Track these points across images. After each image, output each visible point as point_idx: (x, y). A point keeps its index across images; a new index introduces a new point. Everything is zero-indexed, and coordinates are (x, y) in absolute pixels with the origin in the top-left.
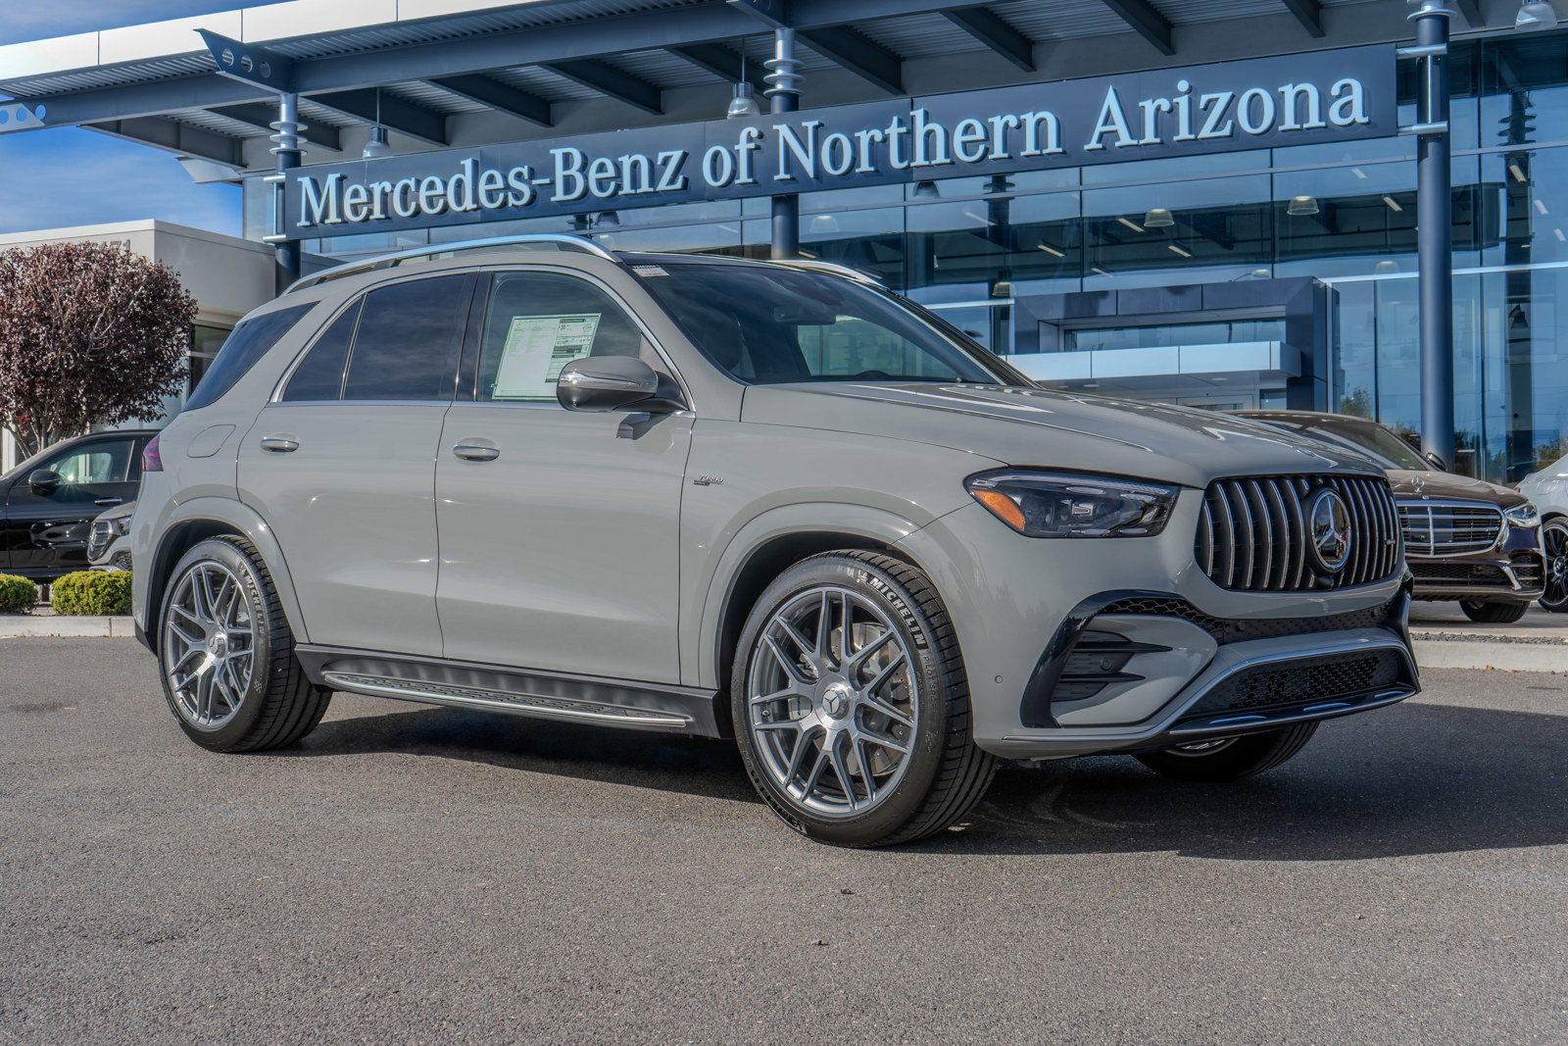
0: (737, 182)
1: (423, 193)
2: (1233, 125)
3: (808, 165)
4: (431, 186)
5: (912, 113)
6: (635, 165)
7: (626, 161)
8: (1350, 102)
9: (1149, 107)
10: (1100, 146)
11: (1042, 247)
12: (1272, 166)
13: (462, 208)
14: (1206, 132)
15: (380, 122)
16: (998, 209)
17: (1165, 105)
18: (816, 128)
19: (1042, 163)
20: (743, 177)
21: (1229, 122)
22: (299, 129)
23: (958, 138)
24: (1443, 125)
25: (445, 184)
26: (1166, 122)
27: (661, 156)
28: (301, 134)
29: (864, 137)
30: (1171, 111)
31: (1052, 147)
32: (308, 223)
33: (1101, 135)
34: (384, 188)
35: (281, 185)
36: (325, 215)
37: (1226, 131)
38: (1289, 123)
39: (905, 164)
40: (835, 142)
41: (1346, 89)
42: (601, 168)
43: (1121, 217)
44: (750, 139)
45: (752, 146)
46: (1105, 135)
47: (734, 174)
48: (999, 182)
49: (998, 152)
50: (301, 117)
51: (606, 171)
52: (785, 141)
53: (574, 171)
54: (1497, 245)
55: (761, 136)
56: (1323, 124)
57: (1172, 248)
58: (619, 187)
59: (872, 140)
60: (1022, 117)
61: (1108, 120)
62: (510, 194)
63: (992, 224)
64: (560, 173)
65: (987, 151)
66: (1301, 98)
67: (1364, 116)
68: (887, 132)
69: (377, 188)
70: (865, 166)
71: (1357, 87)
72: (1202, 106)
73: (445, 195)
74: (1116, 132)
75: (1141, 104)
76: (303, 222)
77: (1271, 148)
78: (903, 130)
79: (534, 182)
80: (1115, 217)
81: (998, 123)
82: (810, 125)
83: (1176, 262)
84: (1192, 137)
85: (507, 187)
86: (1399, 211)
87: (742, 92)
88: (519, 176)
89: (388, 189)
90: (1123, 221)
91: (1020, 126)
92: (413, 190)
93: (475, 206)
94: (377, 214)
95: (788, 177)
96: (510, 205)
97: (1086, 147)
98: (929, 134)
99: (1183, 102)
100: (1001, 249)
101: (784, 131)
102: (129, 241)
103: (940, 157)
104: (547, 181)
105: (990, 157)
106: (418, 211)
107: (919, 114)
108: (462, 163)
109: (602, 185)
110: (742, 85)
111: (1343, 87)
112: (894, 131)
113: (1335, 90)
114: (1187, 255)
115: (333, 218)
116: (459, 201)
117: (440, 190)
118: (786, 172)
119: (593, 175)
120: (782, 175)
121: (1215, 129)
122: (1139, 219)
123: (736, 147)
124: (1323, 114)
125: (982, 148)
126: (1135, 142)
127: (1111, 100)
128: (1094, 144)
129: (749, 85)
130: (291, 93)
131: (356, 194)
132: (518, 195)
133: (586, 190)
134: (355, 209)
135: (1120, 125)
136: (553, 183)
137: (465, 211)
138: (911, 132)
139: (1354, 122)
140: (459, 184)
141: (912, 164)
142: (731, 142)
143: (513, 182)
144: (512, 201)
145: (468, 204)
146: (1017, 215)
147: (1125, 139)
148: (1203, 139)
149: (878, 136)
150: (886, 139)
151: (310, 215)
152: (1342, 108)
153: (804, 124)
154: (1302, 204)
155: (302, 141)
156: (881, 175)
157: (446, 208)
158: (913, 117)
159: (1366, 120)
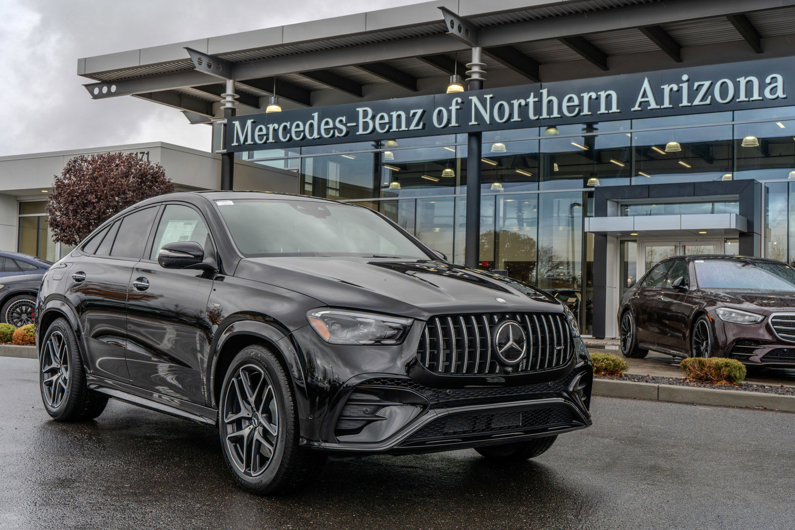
0: (450, 125)
1: (294, 130)
2: (712, 98)
3: (487, 118)
4: (298, 126)
5: (541, 91)
6: (399, 116)
7: (394, 115)
8: (776, 87)
9: (666, 88)
10: (640, 109)
11: (612, 161)
12: (733, 121)
13: (312, 138)
14: (697, 102)
15: (276, 94)
16: (589, 141)
17: (675, 87)
18: (491, 98)
19: (609, 117)
20: (454, 123)
21: (710, 97)
22: (235, 97)
23: (565, 104)
25: (304, 125)
26: (676, 96)
27: (412, 112)
28: (235, 99)
29: (516, 103)
30: (678, 91)
31: (614, 109)
32: (237, 144)
33: (641, 103)
34: (274, 127)
35: (225, 125)
36: (246, 140)
37: (708, 101)
38: (742, 97)
39: (537, 117)
40: (501, 105)
41: (774, 80)
42: (382, 118)
43: (653, 146)
44: (457, 103)
45: (458, 107)
46: (642, 103)
47: (449, 121)
48: (590, 127)
49: (586, 111)
50: (237, 91)
51: (384, 120)
52: (475, 105)
53: (368, 119)
55: (462, 103)
56: (761, 98)
57: (681, 163)
58: (390, 127)
59: (520, 105)
60: (599, 93)
61: (644, 95)
62: (336, 131)
63: (586, 149)
64: (361, 120)
65: (580, 111)
66: (749, 84)
67: (784, 94)
68: (528, 100)
69: (271, 127)
70: (516, 118)
71: (780, 78)
72: (695, 88)
73: (304, 131)
74: (648, 101)
75: (662, 87)
76: (235, 144)
77: (733, 111)
78: (536, 99)
79: (349, 125)
80: (650, 146)
81: (586, 96)
82: (488, 97)
83: (683, 170)
84: (690, 104)
85: (335, 128)
87: (455, 80)
88: (341, 121)
89: (276, 127)
90: (654, 148)
91: (598, 98)
92: (289, 128)
93: (319, 136)
94: (271, 140)
95: (476, 123)
96: (336, 136)
97: (632, 109)
98: (550, 102)
99: (685, 86)
100: (591, 162)
101: (475, 100)
102: (148, 152)
103: (555, 114)
104: (354, 124)
105: (582, 114)
106: (291, 138)
107: (545, 92)
108: (313, 115)
109: (382, 126)
110: (455, 76)
111: (772, 78)
112: (531, 100)
113: (768, 80)
114: (688, 166)
116: (311, 133)
117: (301, 128)
118: (475, 121)
119: (378, 121)
120: (473, 122)
121: (702, 100)
122: (663, 147)
123: (450, 108)
124: (761, 92)
125: (577, 109)
126: (658, 107)
127: (646, 85)
128: (636, 108)
129: (458, 76)
130: (231, 79)
131: (261, 130)
132: (340, 131)
133: (374, 129)
134: (261, 137)
135: (651, 98)
136: (357, 126)
137: (314, 139)
138: (540, 101)
139: (778, 97)
140: (311, 125)
141: (541, 117)
142: (447, 105)
143: (338, 125)
144: (337, 134)
145: (315, 135)
146: (599, 144)
147: (653, 105)
148: (695, 106)
149: (523, 102)
150: (527, 105)
151: (238, 140)
152: (771, 90)
154: (749, 141)
155: (237, 103)
156: (525, 123)
157: (304, 137)
158: (541, 93)
159: (785, 96)
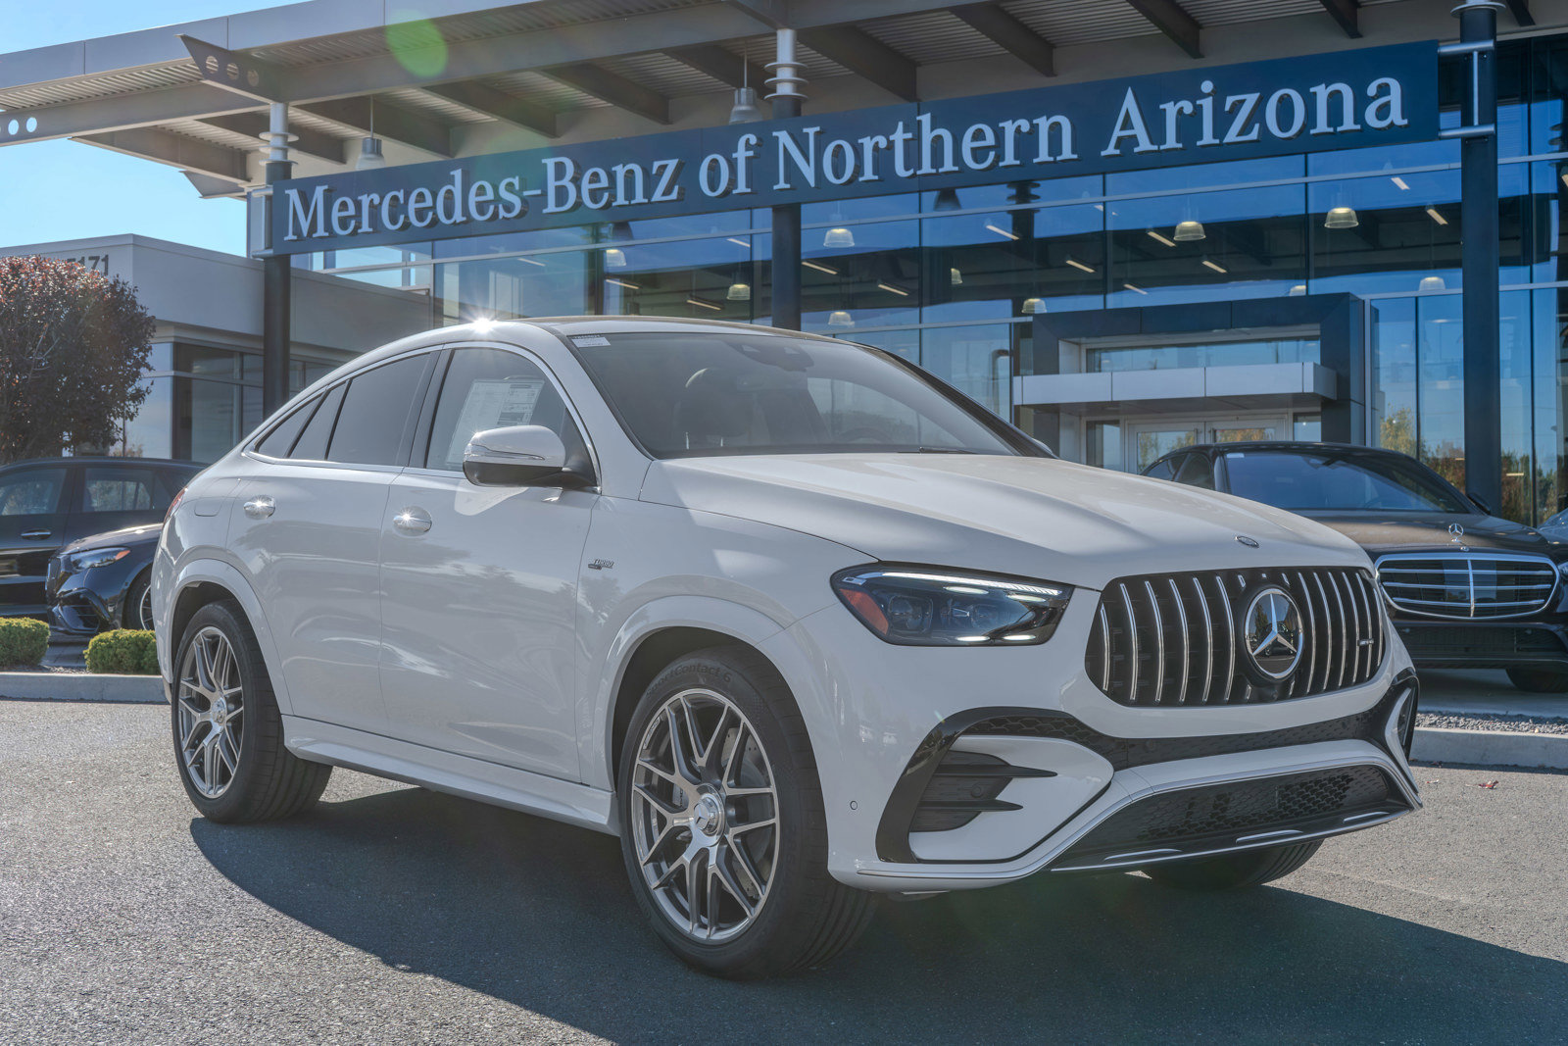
0: (735, 192)
1: (412, 206)
2: (1261, 129)
3: (810, 174)
4: (420, 198)
5: (918, 118)
6: (630, 175)
7: (620, 171)
8: (1388, 103)
9: (1171, 109)
10: (1118, 152)
11: (1070, 262)
12: (1306, 175)
13: (452, 221)
14: (1232, 136)
15: (374, 131)
16: (1022, 222)
17: (1188, 107)
18: (817, 134)
19: (1059, 170)
20: (742, 187)
21: (1257, 126)
22: (289, 140)
23: (967, 144)
24: (1490, 129)
25: (435, 196)
26: (1189, 125)
27: (656, 164)
28: (290, 144)
29: (868, 144)
30: (1193, 114)
31: (1067, 153)
32: (295, 238)
33: (1120, 139)
34: (372, 200)
35: (269, 199)
36: (313, 228)
37: (1254, 136)
38: (1322, 126)
39: (911, 172)
40: (838, 149)
41: (1384, 90)
42: (595, 178)
43: (1150, 230)
44: (748, 146)
45: (751, 153)
46: (1123, 141)
47: (733, 182)
48: (1020, 192)
49: (1009, 159)
50: (291, 127)
51: (600, 182)
53: (566, 182)
54: (1548, 259)
55: (759, 144)
56: (1358, 127)
57: (1207, 263)
58: (612, 198)
59: (876, 148)
60: (1035, 122)
61: (1127, 124)
62: (500, 206)
63: (1015, 238)
64: (552, 184)
65: (997, 158)
66: (1335, 99)
67: (1403, 118)
68: (891, 138)
69: (365, 200)
70: (869, 174)
71: (1395, 86)
72: (1228, 108)
73: (433, 208)
74: (1135, 137)
75: (1162, 107)
76: (291, 236)
77: (1306, 153)
78: (909, 136)
79: (526, 193)
80: (1143, 231)
81: (1009, 128)
82: (811, 131)
83: (1211, 278)
84: (1217, 141)
85: (498, 199)
86: (1444, 225)
87: (744, 97)
88: (510, 187)
89: (376, 201)
90: (1152, 235)
91: (1033, 131)
92: (402, 201)
93: (465, 219)
94: (365, 227)
95: (788, 186)
96: (501, 217)
97: (1103, 153)
98: (937, 142)
99: (1207, 104)
100: (1028, 264)
101: (784, 138)
102: (107, 256)
103: (949, 165)
104: (539, 192)
105: (1000, 164)
106: (407, 225)
107: (926, 119)
108: (452, 173)
109: (595, 195)
110: (743, 90)
111: (1380, 87)
112: (899, 136)
113: (1372, 90)
114: (1222, 270)
115: (321, 232)
116: (449, 214)
117: (429, 202)
118: (786, 181)
119: (586, 186)
120: (782, 185)
121: (1241, 134)
122: (1169, 231)
123: (734, 155)
124: (1359, 117)
125: (992, 155)
126: (1155, 148)
127: (1130, 103)
128: (1111, 150)
129: (751, 90)
130: (280, 101)
131: (344, 207)
132: (509, 208)
133: (579, 204)
134: (344, 221)
135: (1139, 130)
136: (544, 194)
137: (455, 223)
138: (918, 138)
139: (1392, 124)
140: (449, 196)
141: (918, 172)
142: (728, 152)
143: (504, 194)
144: (502, 213)
145: (458, 217)
146: (1043, 228)
147: (1145, 144)
148: (1228, 144)
149: (883, 142)
150: (891, 145)
151: (297, 230)
152: (1380, 109)
153: (805, 130)
154: (1340, 216)
155: (292, 151)
156: (887, 184)
157: (435, 221)
158: (920, 122)
159: (1405, 122)
